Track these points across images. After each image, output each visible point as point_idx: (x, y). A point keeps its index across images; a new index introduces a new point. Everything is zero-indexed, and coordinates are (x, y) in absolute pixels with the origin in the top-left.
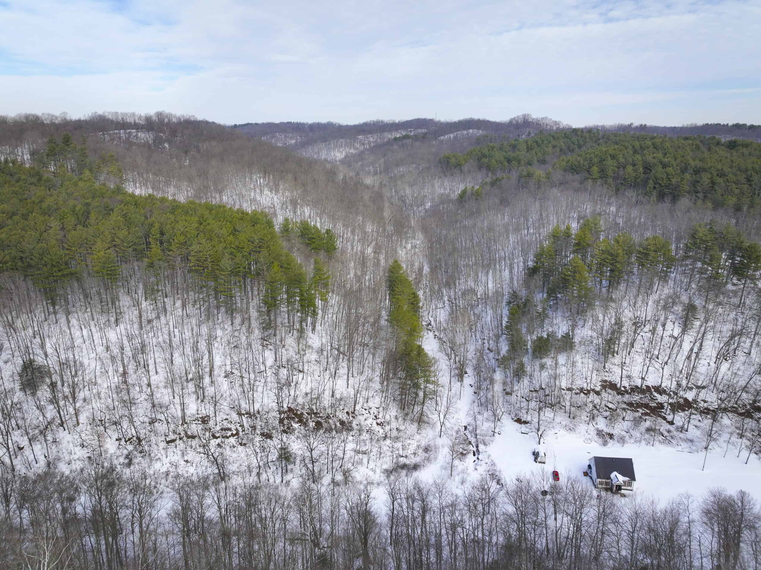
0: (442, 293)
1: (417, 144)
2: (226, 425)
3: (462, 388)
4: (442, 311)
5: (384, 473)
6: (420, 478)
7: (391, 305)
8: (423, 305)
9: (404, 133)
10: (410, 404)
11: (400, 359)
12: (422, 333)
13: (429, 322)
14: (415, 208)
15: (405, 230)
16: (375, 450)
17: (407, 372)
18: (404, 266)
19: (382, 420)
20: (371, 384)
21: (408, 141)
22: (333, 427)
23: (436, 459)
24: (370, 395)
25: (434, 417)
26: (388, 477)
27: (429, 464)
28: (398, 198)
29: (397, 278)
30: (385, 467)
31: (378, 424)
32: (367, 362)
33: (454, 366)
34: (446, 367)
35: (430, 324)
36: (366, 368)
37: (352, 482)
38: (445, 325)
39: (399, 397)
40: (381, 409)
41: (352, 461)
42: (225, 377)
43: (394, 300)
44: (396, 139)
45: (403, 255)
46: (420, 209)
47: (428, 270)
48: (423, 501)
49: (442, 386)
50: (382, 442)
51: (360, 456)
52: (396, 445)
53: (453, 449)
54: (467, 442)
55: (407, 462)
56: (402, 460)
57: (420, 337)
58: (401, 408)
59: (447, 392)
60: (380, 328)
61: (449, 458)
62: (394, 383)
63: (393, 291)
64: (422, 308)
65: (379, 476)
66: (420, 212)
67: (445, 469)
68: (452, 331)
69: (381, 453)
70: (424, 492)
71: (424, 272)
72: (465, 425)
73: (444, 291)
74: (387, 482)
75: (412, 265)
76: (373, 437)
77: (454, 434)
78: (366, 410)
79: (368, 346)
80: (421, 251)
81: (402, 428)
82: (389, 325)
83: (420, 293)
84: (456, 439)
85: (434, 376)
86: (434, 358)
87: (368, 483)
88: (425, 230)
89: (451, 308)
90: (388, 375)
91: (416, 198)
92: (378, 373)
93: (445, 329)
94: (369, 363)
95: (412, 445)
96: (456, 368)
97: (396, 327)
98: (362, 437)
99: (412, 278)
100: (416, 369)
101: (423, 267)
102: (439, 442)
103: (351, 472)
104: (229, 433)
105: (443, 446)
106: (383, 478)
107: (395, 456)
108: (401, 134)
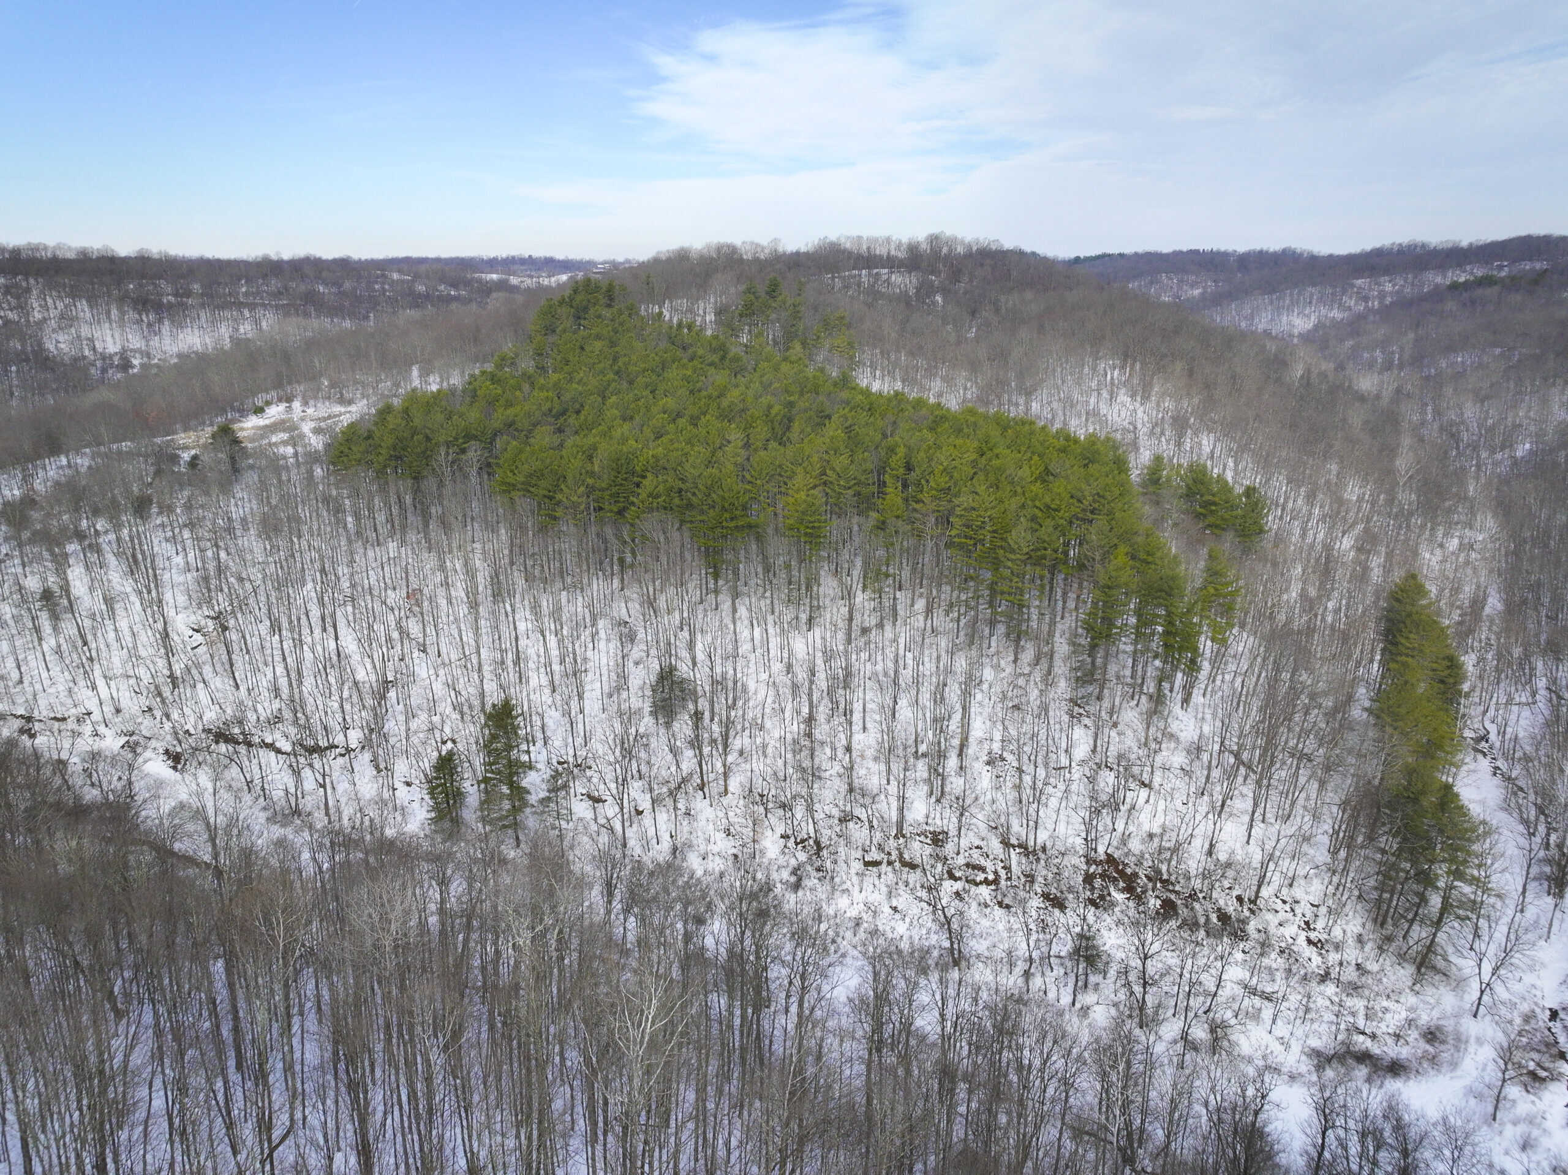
0: (1532, 669)
1: (1517, 298)
2: (977, 858)
3: (1558, 914)
4: (1526, 713)
5: (1309, 1056)
6: (1404, 1097)
7: (1383, 677)
8: (1473, 689)
9: (1479, 272)
10: (1403, 916)
11: (1390, 805)
12: (1460, 756)
13: (1482, 732)
14: (1484, 455)
15: (1447, 504)
16: (1294, 999)
17: (1405, 840)
18: (1433, 590)
19: (1324, 937)
20: (1305, 847)
21: (1491, 292)
22: (1202, 920)
23: (1454, 1065)
24: (1301, 872)
25: (1466, 965)
26: (1319, 1068)
27: (1432, 1073)
28: (1441, 429)
29: (1409, 615)
30: (1315, 1043)
31: (1309, 941)
32: (1303, 795)
33: (1542, 854)
34: (1516, 851)
35: (1485, 738)
36: (1299, 810)
37: (1229, 1053)
38: (1528, 749)
39: (1375, 895)
40: (1323, 910)
41: (1236, 1006)
42: (988, 763)
43: (1392, 665)
44: (1454, 287)
45: (1433, 563)
46: (1499, 456)
47: (1500, 606)
48: (1405, 1153)
49: (1499, 896)
50: (1314, 984)
51: (1257, 1001)
52: (1349, 1002)
53: (1507, 1055)
54: (1554, 1051)
55: (1376, 1050)
56: (1361, 1042)
57: (1451, 764)
58: (1375, 921)
59: (1510, 912)
60: (1347, 725)
61: (1493, 1074)
62: (1366, 858)
63: (1395, 644)
64: (1467, 695)
65: (1294, 1059)
66: (1495, 464)
67: (1479, 1097)
68: (1548, 766)
69: (1307, 1010)
70: (1413, 1133)
71: (1487, 610)
72: (1555, 1006)
73: (1540, 665)
74: (1314, 1078)
75: (1456, 590)
76: (1294, 968)
77: (1518, 1021)
78: (1284, 902)
79: (1310, 760)
80: (1484, 559)
81: (1372, 967)
82: (1372, 720)
83: (1469, 661)
84: (1520, 1034)
85: (1479, 866)
86: (1484, 822)
87: (1267, 1067)
88: (1504, 508)
89: (1555, 709)
90: (1352, 838)
91: (1491, 430)
92: (1327, 827)
93: (1527, 758)
94: (1308, 799)
95: (1394, 1017)
96: (1548, 861)
97: (1389, 730)
98: (1266, 961)
99: (1449, 620)
100: (1429, 840)
101: (1485, 599)
102: (1471, 1027)
103: (1229, 1031)
104: (981, 877)
105: (1479, 1041)
106: (1305, 1066)
107: (1343, 1026)
108: (1472, 273)
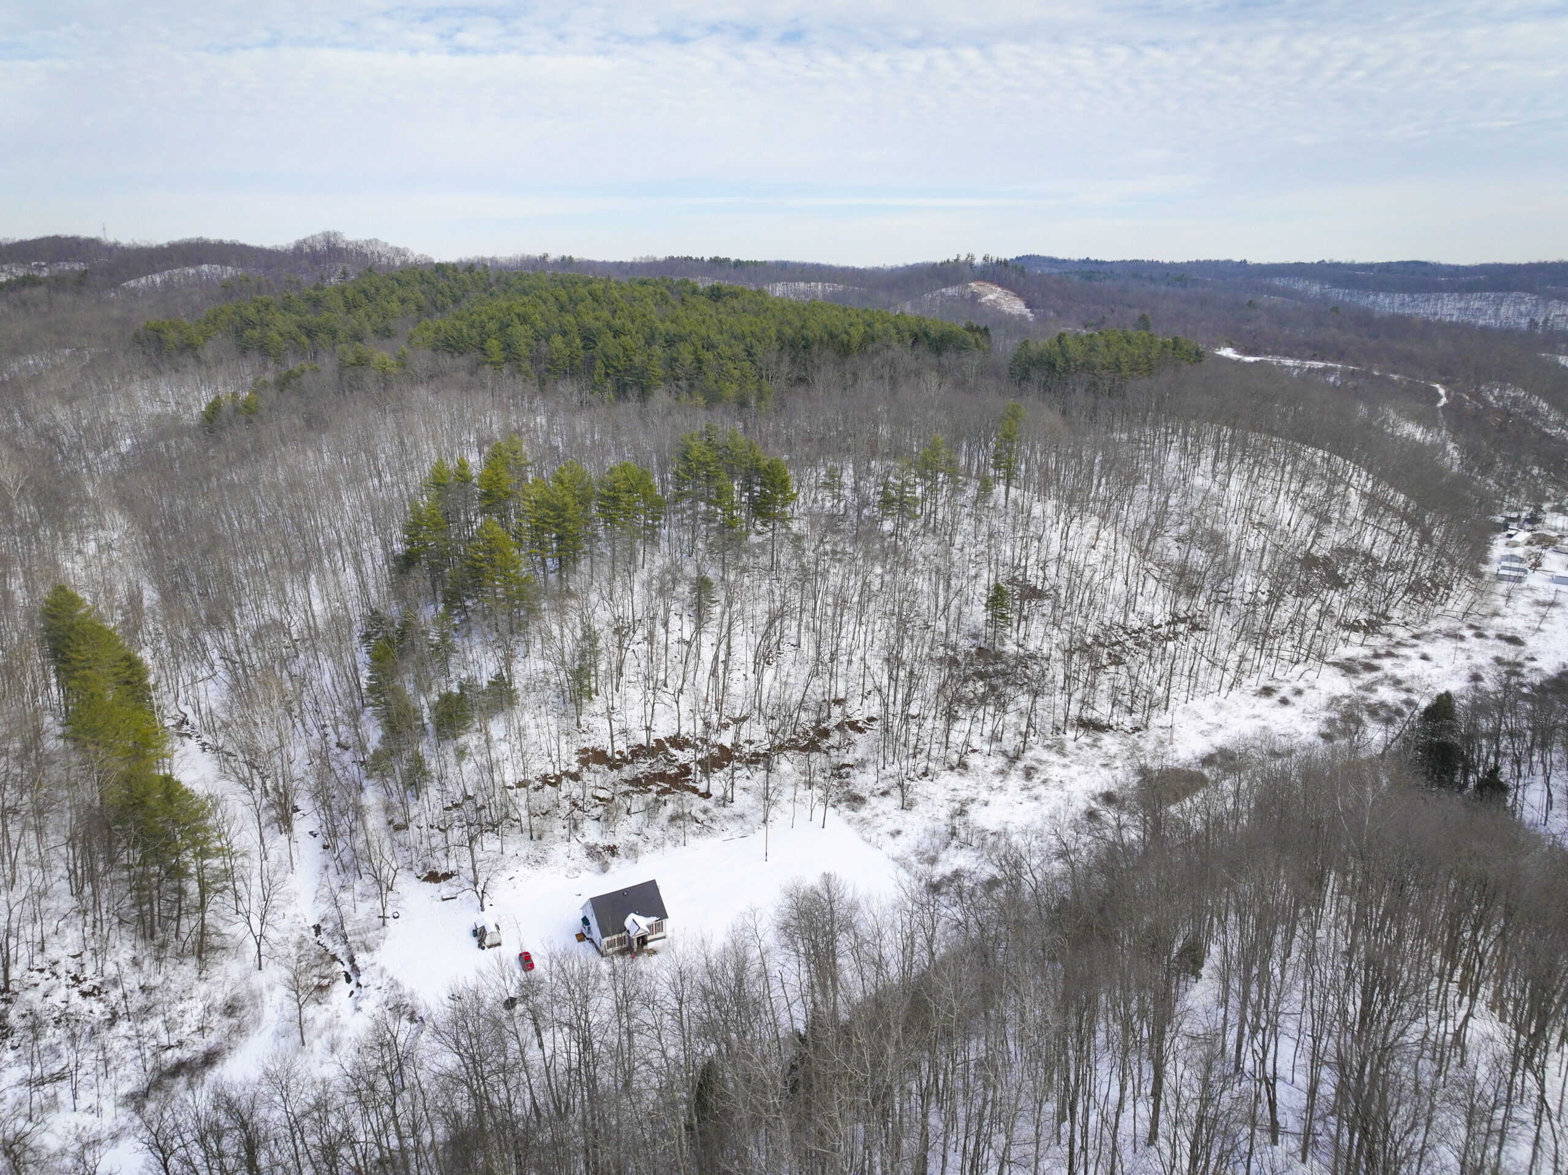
0: (203, 645)
1: (66, 298)
3: (293, 845)
4: (211, 685)
5: (124, 1105)
6: (226, 1077)
7: (66, 698)
8: (158, 681)
9: (20, 273)
10: (168, 918)
11: (119, 820)
12: (168, 746)
13: (180, 717)
14: (91, 455)
15: (71, 510)
16: (88, 1060)
17: (145, 846)
18: (88, 598)
19: (97, 982)
20: (44, 903)
21: (39, 292)
23: (257, 1021)
24: (49, 930)
25: (237, 930)
26: (139, 1109)
27: (242, 1041)
28: (38, 435)
29: (72, 628)
30: (126, 1088)
31: (84, 994)
32: (22, 851)
33: (264, 802)
34: (245, 809)
35: (184, 721)
36: (22, 869)
37: (35, 1163)
38: (224, 716)
39: (135, 912)
40: (88, 955)
41: (26, 1109)
43: (72, 683)
45: (78, 569)
46: (105, 454)
47: (156, 596)
48: (244, 1125)
49: (244, 855)
50: (104, 1033)
51: (48, 1089)
52: (146, 1028)
53: (295, 986)
54: (328, 958)
55: (185, 1054)
56: (170, 1057)
57: (163, 757)
58: (144, 937)
59: (257, 864)
60: (45, 761)
61: (291, 1007)
62: (113, 882)
63: (67, 661)
64: (155, 687)
65: (113, 1116)
66: (105, 462)
67: (285, 1034)
68: (245, 724)
69: (107, 1062)
70: (244, 1104)
71: (146, 603)
72: (316, 923)
73: (208, 638)
74: (137, 1121)
75: (110, 591)
76: (78, 1031)
77: (294, 951)
78: (41, 971)
79: (16, 812)
80: (125, 555)
81: (156, 980)
82: (70, 745)
83: (146, 655)
84: (299, 961)
85: (219, 837)
86: (210, 796)
87: (85, 1146)
88: (128, 503)
89: (233, 673)
90: (92, 869)
91: (88, 430)
92: (61, 871)
93: (226, 725)
94: (28, 852)
95: (193, 1011)
96: (271, 806)
97: (91, 747)
98: (43, 1042)
99: (114, 622)
100: (167, 835)
101: (140, 593)
102: (259, 980)
103: (27, 1140)
105: (271, 988)
106: (124, 1117)
107: (148, 1054)
108: (12, 273)
